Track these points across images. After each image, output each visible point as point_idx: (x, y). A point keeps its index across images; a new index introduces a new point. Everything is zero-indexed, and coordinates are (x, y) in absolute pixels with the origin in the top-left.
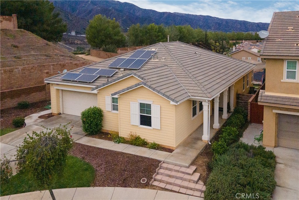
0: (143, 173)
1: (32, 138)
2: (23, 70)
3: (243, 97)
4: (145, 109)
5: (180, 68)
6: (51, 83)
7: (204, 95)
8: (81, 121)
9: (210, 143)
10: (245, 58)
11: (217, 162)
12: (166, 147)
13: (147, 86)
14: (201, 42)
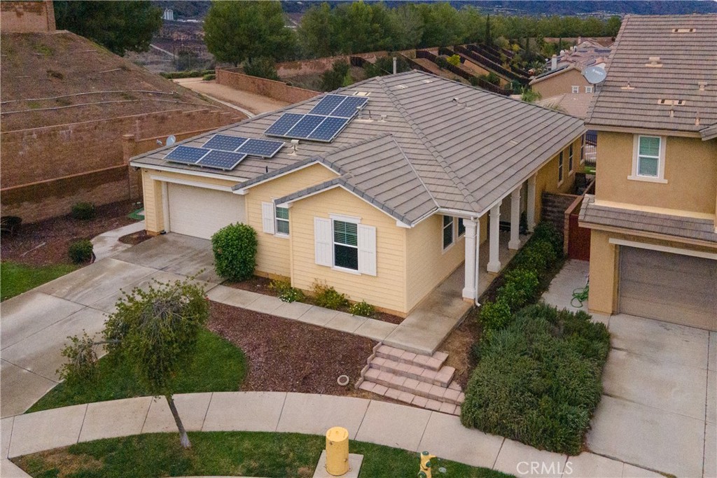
0: (342, 364)
1: (131, 300)
2: (77, 130)
3: (556, 200)
4: (345, 233)
5: (419, 142)
6: (144, 168)
7: (467, 207)
8: (213, 254)
9: (479, 305)
10: (578, 87)
11: (490, 346)
12: (387, 312)
13: (349, 186)
14: (475, 44)
